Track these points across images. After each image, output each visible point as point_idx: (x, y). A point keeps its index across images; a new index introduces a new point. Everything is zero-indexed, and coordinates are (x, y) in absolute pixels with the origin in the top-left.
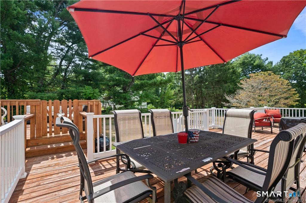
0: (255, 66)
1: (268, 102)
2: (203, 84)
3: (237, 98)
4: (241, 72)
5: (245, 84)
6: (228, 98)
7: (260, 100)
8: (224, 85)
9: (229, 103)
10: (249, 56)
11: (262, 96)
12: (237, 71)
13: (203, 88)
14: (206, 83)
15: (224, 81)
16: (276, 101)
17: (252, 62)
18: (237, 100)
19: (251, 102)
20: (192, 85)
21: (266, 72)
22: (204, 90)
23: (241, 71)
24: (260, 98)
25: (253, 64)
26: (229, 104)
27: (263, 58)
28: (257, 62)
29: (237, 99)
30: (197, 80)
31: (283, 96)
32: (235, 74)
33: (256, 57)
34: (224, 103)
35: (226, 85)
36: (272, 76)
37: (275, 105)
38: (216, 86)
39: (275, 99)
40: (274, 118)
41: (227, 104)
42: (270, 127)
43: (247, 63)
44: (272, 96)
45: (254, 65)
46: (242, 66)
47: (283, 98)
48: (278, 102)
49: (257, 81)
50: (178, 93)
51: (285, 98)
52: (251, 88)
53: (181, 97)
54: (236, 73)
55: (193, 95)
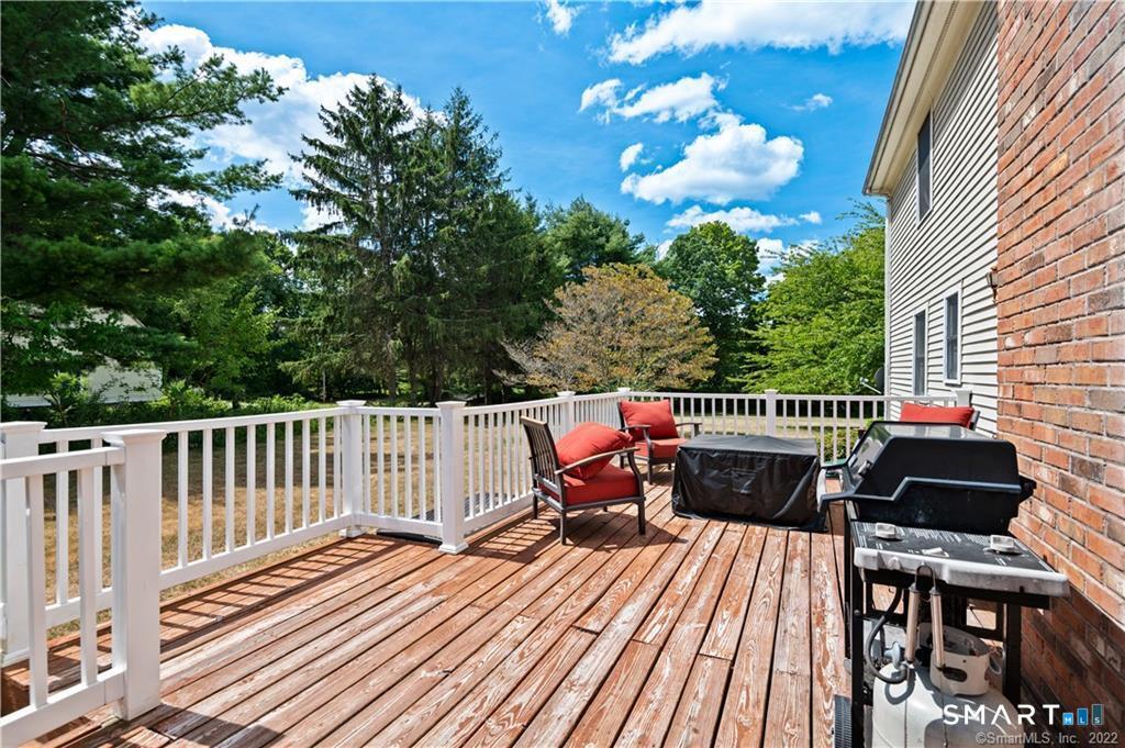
0: (608, 254)
1: (638, 370)
2: (429, 298)
3: (545, 355)
4: (566, 271)
5: (569, 302)
6: (515, 356)
7: (616, 363)
8: (507, 309)
9: (520, 372)
10: (592, 220)
11: (619, 348)
12: (554, 264)
13: (432, 313)
14: (443, 295)
15: (511, 293)
16: (658, 365)
17: (602, 240)
18: (547, 364)
19: (590, 370)
20: (386, 299)
21: (632, 267)
22: (432, 320)
23: (567, 267)
24: (615, 355)
25: (602, 247)
26: (521, 376)
27: (632, 232)
28: (614, 242)
29: (545, 360)
30: (405, 278)
31: (676, 350)
32: (547, 271)
33: (611, 226)
34: (503, 374)
35: (515, 308)
36: (648, 280)
37: (656, 379)
38: (481, 310)
39: (656, 362)
40: (651, 438)
41: (513, 379)
42: (635, 502)
43: (585, 240)
44: (648, 349)
45: (606, 249)
46: (572, 251)
47: (676, 356)
48: (664, 368)
49: (607, 295)
50: (325, 332)
51: (681, 357)
52: (587, 319)
53: (338, 350)
54: (549, 268)
55: (392, 342)
